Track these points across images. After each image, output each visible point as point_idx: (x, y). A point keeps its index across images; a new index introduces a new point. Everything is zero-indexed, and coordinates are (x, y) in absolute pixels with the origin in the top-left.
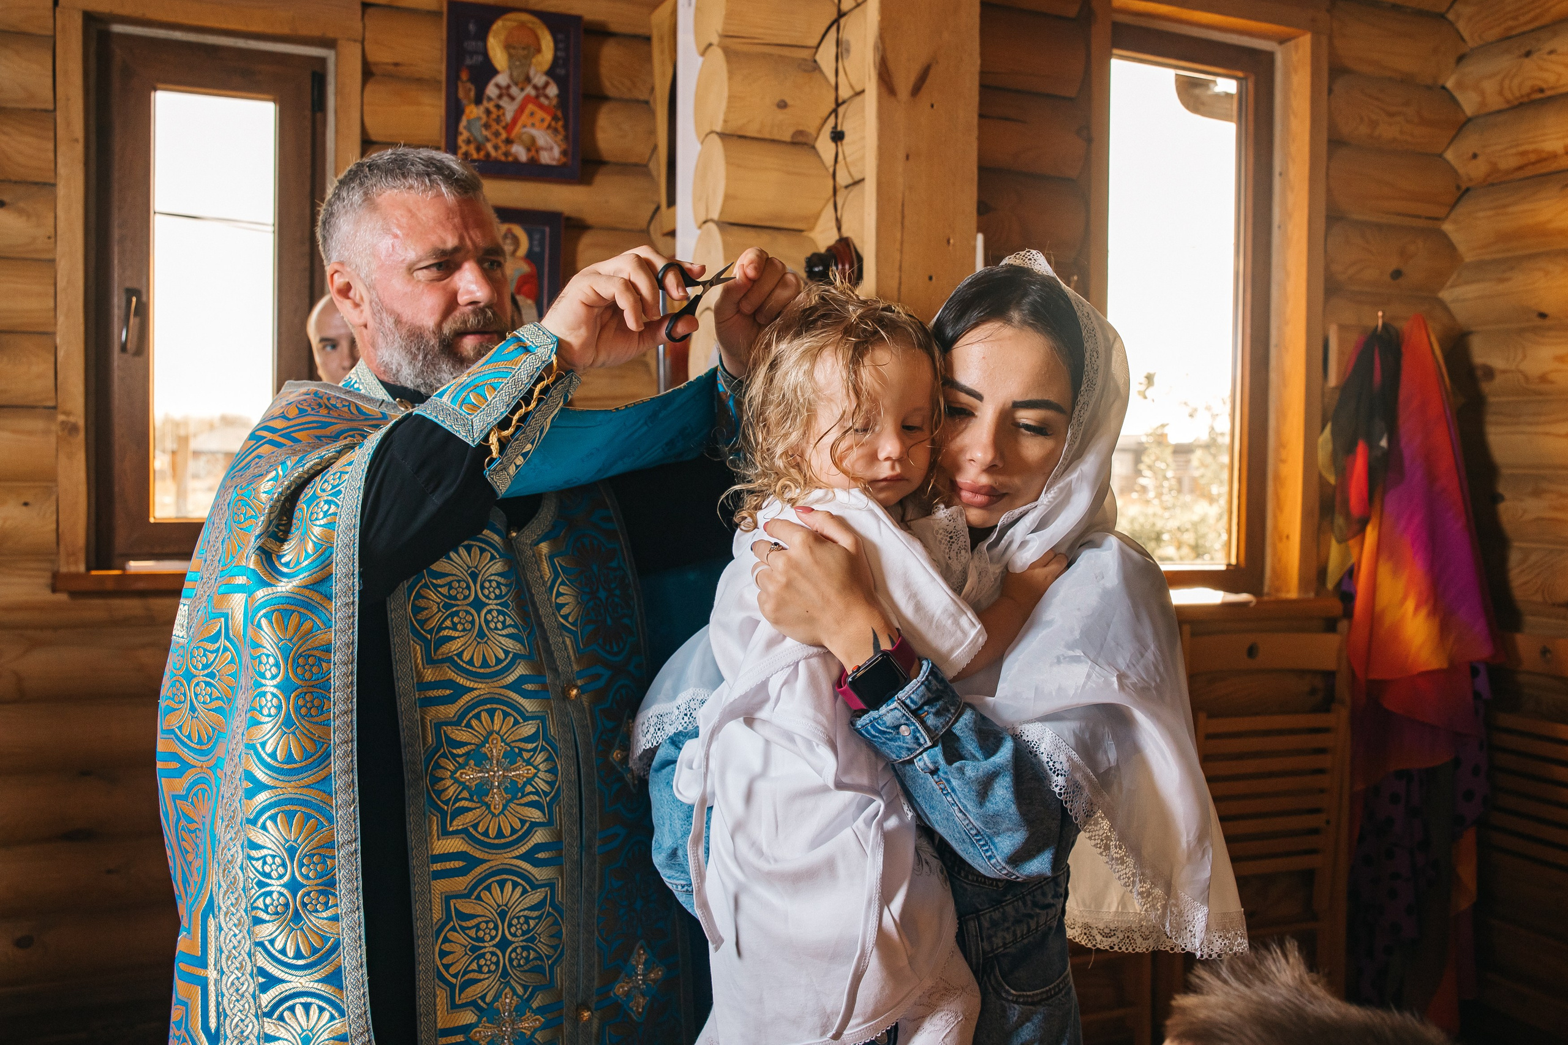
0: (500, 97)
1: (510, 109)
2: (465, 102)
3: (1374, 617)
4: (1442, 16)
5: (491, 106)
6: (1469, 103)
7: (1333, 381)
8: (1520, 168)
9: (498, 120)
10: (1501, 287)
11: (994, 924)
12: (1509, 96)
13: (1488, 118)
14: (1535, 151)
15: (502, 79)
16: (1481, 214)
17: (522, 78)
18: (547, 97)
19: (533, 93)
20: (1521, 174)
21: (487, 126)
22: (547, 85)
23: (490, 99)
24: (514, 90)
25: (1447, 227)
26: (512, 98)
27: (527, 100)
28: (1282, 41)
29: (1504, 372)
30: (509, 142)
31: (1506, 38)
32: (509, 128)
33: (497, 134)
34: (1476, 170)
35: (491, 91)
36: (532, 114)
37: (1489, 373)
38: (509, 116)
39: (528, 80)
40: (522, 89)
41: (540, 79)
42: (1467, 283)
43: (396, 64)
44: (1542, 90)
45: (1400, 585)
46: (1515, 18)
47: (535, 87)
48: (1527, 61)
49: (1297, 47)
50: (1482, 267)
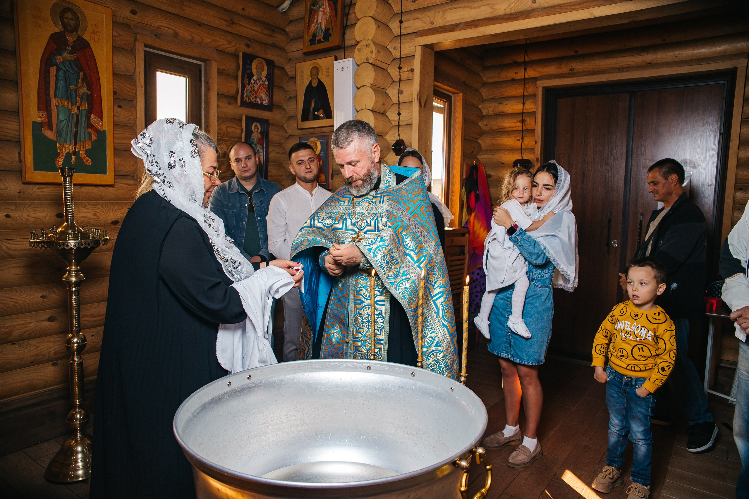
0: (254, 83)
1: (257, 87)
2: (246, 84)
3: (474, 232)
4: (478, 90)
5: (252, 86)
6: (484, 112)
7: (464, 177)
8: (497, 129)
9: (254, 91)
10: (493, 156)
11: (535, 274)
12: (495, 112)
13: (489, 117)
14: (502, 126)
15: (255, 78)
16: (488, 139)
17: (259, 78)
18: (265, 85)
19: (262, 83)
20: (497, 131)
21: (251, 92)
22: (265, 81)
23: (252, 84)
24: (258, 82)
25: (479, 141)
26: (257, 84)
27: (261, 85)
28: (454, 93)
29: (494, 176)
30: (256, 97)
31: (493, 98)
32: (256, 93)
33: (253, 95)
34: (487, 128)
35: (252, 81)
36: (262, 89)
37: (490, 176)
38: (256, 89)
39: (261, 79)
40: (260, 82)
41: (264, 79)
42: (484, 155)
43: (224, 70)
44: (503, 112)
45: (479, 225)
46: (497, 95)
47: (263, 81)
48: (500, 105)
49: (458, 96)
50: (487, 151)
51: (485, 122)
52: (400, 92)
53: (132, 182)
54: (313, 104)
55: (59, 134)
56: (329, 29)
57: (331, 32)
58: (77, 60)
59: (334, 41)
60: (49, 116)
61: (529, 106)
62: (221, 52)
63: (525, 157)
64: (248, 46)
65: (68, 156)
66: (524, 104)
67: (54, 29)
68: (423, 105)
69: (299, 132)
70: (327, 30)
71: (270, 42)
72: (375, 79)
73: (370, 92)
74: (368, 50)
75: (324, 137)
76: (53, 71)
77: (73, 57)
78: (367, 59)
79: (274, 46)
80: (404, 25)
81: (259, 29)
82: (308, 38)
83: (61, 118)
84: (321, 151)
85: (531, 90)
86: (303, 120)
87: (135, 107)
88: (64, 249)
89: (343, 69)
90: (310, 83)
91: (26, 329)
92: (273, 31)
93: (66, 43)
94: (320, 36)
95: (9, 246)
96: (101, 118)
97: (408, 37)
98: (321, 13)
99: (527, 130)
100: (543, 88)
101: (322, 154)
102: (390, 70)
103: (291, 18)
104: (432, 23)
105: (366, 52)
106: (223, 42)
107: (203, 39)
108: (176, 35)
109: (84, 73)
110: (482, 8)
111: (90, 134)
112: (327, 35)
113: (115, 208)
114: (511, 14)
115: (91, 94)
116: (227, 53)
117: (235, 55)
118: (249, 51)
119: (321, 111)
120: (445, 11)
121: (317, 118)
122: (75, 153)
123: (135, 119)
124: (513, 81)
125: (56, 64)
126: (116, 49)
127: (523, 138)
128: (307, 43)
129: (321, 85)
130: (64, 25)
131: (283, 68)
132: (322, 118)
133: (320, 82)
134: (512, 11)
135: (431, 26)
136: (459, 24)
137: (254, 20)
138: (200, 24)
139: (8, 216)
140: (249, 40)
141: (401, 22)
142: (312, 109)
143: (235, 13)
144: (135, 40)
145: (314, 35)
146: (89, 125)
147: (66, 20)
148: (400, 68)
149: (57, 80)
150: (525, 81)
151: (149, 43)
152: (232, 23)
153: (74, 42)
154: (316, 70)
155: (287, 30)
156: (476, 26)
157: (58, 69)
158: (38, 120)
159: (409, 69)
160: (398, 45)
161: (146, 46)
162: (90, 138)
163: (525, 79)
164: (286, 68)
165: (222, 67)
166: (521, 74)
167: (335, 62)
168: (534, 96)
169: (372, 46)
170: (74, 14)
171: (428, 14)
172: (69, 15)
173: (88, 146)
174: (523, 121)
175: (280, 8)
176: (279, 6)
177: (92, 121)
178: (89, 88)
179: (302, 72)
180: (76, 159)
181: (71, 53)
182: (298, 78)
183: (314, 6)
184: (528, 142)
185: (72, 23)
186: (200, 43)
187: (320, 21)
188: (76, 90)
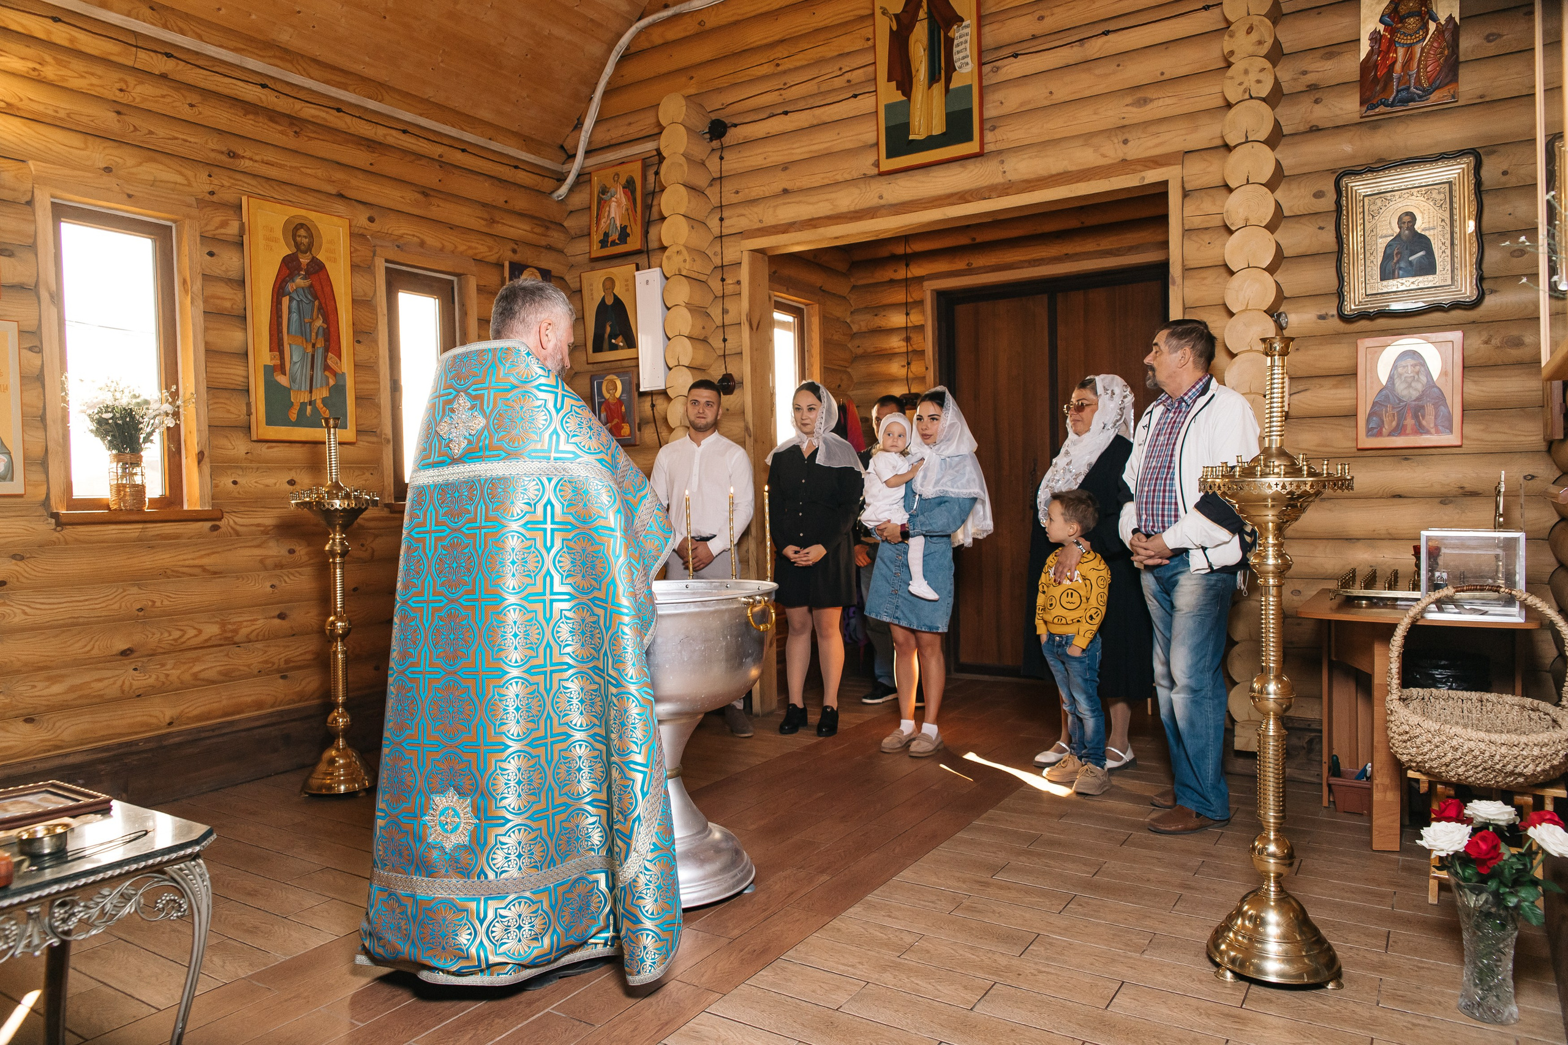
4: (844, 297)
6: (855, 328)
8: (874, 352)
12: (869, 328)
13: (861, 334)
14: (879, 347)
16: (861, 367)
20: (872, 354)
25: (849, 370)
28: (806, 305)
31: (866, 308)
42: (854, 389)
43: (486, 286)
44: (880, 327)
46: (870, 303)
48: (876, 317)
49: (812, 307)
50: (861, 384)
51: (857, 342)
52: (725, 311)
53: (374, 439)
54: (608, 329)
55: (293, 380)
56: (626, 227)
57: (628, 230)
58: (311, 286)
59: (634, 243)
60: (282, 358)
61: (916, 318)
62: (479, 261)
63: (913, 391)
64: (514, 251)
65: (303, 405)
66: (907, 314)
67: (286, 251)
68: (755, 327)
69: (590, 367)
70: (624, 229)
71: (544, 243)
72: (690, 297)
73: (685, 313)
74: (680, 258)
75: (625, 373)
76: (285, 301)
77: (307, 283)
78: (679, 270)
79: (549, 248)
80: (726, 223)
81: (528, 228)
82: (596, 238)
83: (295, 359)
84: (622, 392)
85: (916, 296)
86: (595, 351)
87: (375, 341)
88: (328, 509)
89: (647, 282)
90: (603, 300)
91: (253, 627)
92: (547, 228)
93: (299, 267)
94: (614, 236)
95: (237, 520)
96: (340, 357)
97: (733, 238)
98: (613, 205)
99: (915, 352)
100: (932, 290)
101: (624, 397)
102: (710, 283)
103: (570, 208)
104: (761, 221)
105: (677, 261)
106: (481, 248)
107: (456, 247)
108: (422, 244)
109: (320, 303)
110: (821, 204)
111: (327, 378)
112: (624, 235)
113: (356, 474)
114: (856, 212)
115: (328, 328)
116: (487, 263)
117: (499, 265)
118: (517, 258)
119: (620, 338)
120: (775, 207)
121: (614, 347)
122: (310, 403)
123: (377, 357)
124: (892, 282)
125: (289, 294)
126: (355, 267)
127: (909, 364)
128: (596, 246)
129: (618, 302)
130: (297, 245)
131: (562, 279)
132: (622, 348)
133: (617, 299)
134: (858, 208)
135: (760, 225)
136: (794, 223)
137: (522, 215)
138: (452, 227)
139: (235, 483)
140: (516, 242)
141: (721, 219)
142: (606, 336)
143: (495, 207)
144: (374, 255)
145: (606, 235)
146: (327, 367)
147: (298, 239)
148: (723, 280)
149: (290, 312)
150: (907, 282)
151: (390, 258)
152: (493, 221)
153: (308, 264)
154: (610, 283)
155: (566, 224)
156: (815, 227)
157: (291, 299)
158: (269, 363)
159: (735, 280)
160: (718, 249)
161: (387, 261)
162: (328, 384)
163: (906, 279)
164: (567, 278)
165: (482, 283)
166: (901, 274)
167: (637, 273)
168: (920, 303)
169: (685, 252)
170: (308, 229)
171: (755, 209)
172: (302, 232)
173: (325, 393)
174: (908, 339)
175: (555, 195)
176: (553, 192)
177: (329, 362)
178: (326, 320)
179: (591, 285)
180: (312, 411)
181: (305, 278)
182: (585, 292)
183: (603, 194)
184: (917, 368)
185: (305, 241)
186: (453, 252)
187: (612, 215)
188: (311, 323)
